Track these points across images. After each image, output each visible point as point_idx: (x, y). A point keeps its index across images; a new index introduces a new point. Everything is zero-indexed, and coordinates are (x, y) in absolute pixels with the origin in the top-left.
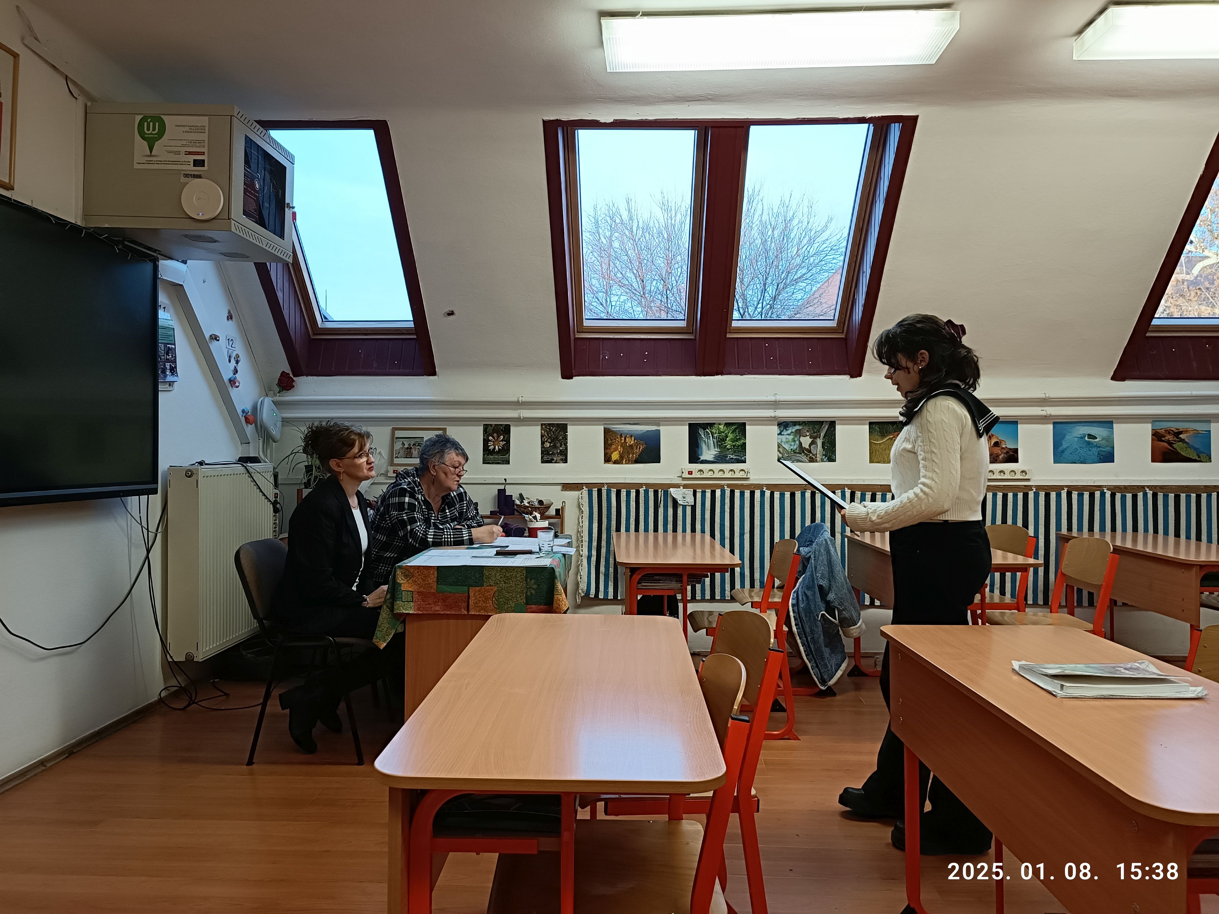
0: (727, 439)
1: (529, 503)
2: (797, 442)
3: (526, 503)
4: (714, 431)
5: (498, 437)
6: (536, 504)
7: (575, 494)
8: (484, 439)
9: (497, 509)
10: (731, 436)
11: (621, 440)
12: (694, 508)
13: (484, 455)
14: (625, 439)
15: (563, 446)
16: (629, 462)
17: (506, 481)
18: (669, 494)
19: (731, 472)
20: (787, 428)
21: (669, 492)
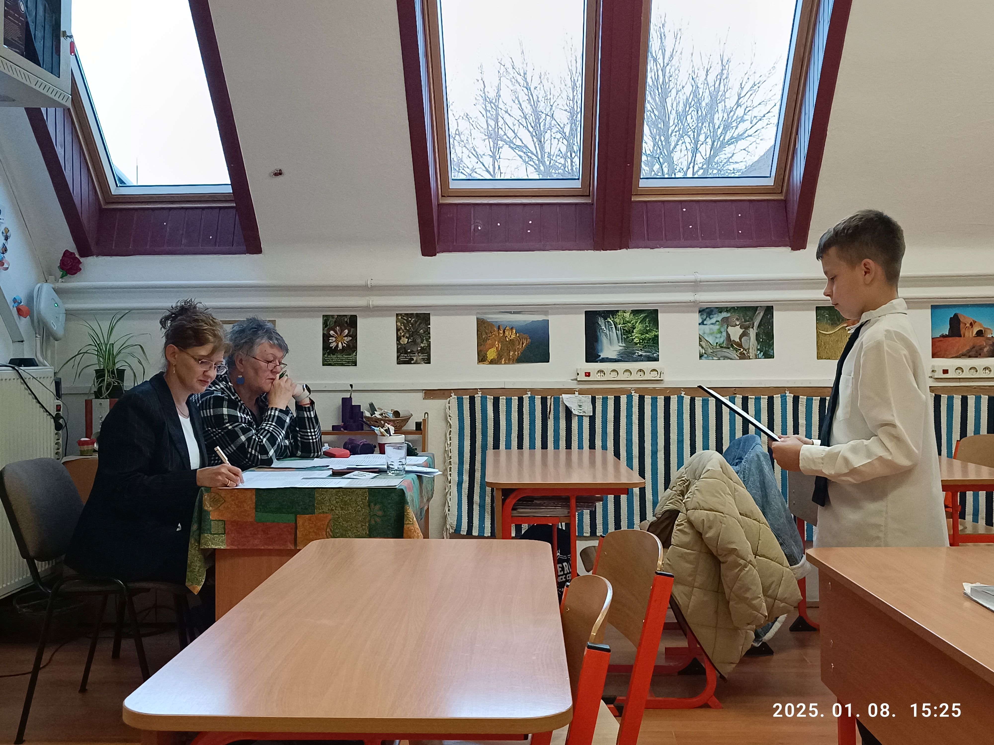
0: (635, 331)
1: (381, 415)
2: (724, 334)
3: (377, 414)
4: (617, 320)
5: (342, 331)
6: (391, 416)
7: (441, 403)
8: (324, 335)
9: (341, 423)
10: (639, 327)
11: (499, 333)
12: (592, 419)
13: (324, 355)
14: (504, 332)
15: (425, 342)
16: (510, 361)
17: (352, 387)
18: (561, 402)
19: (639, 373)
20: (711, 316)
21: (561, 400)
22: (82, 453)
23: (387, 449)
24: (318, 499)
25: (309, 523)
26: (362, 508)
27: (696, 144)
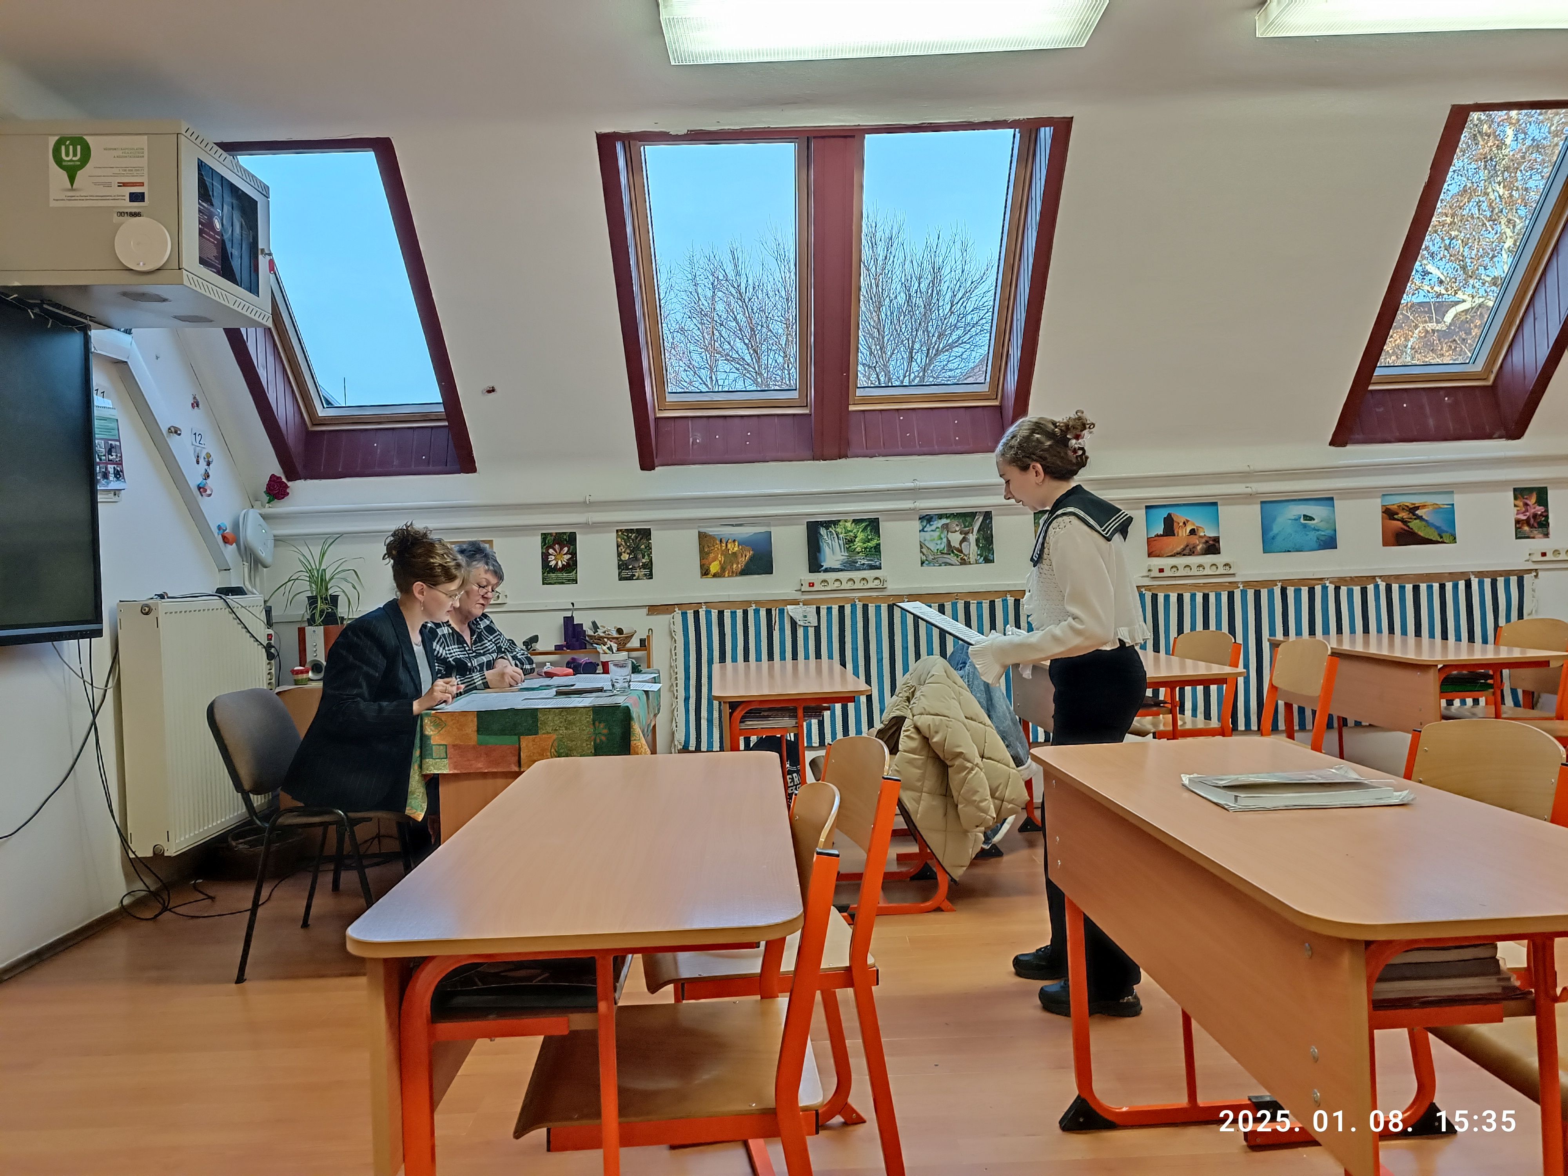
0: (857, 540)
1: (604, 632)
2: (945, 540)
3: (600, 633)
4: (839, 530)
5: (561, 549)
7: (664, 618)
8: (543, 553)
9: (564, 643)
10: (861, 536)
11: (721, 546)
12: (817, 629)
13: (543, 573)
14: (726, 545)
15: (646, 557)
16: (733, 574)
17: (573, 606)
18: (785, 613)
19: (863, 582)
20: (931, 523)
21: (785, 611)
22: (296, 682)
23: (611, 667)
24: (541, 720)
25: (533, 745)
26: (586, 727)
27: (911, 353)
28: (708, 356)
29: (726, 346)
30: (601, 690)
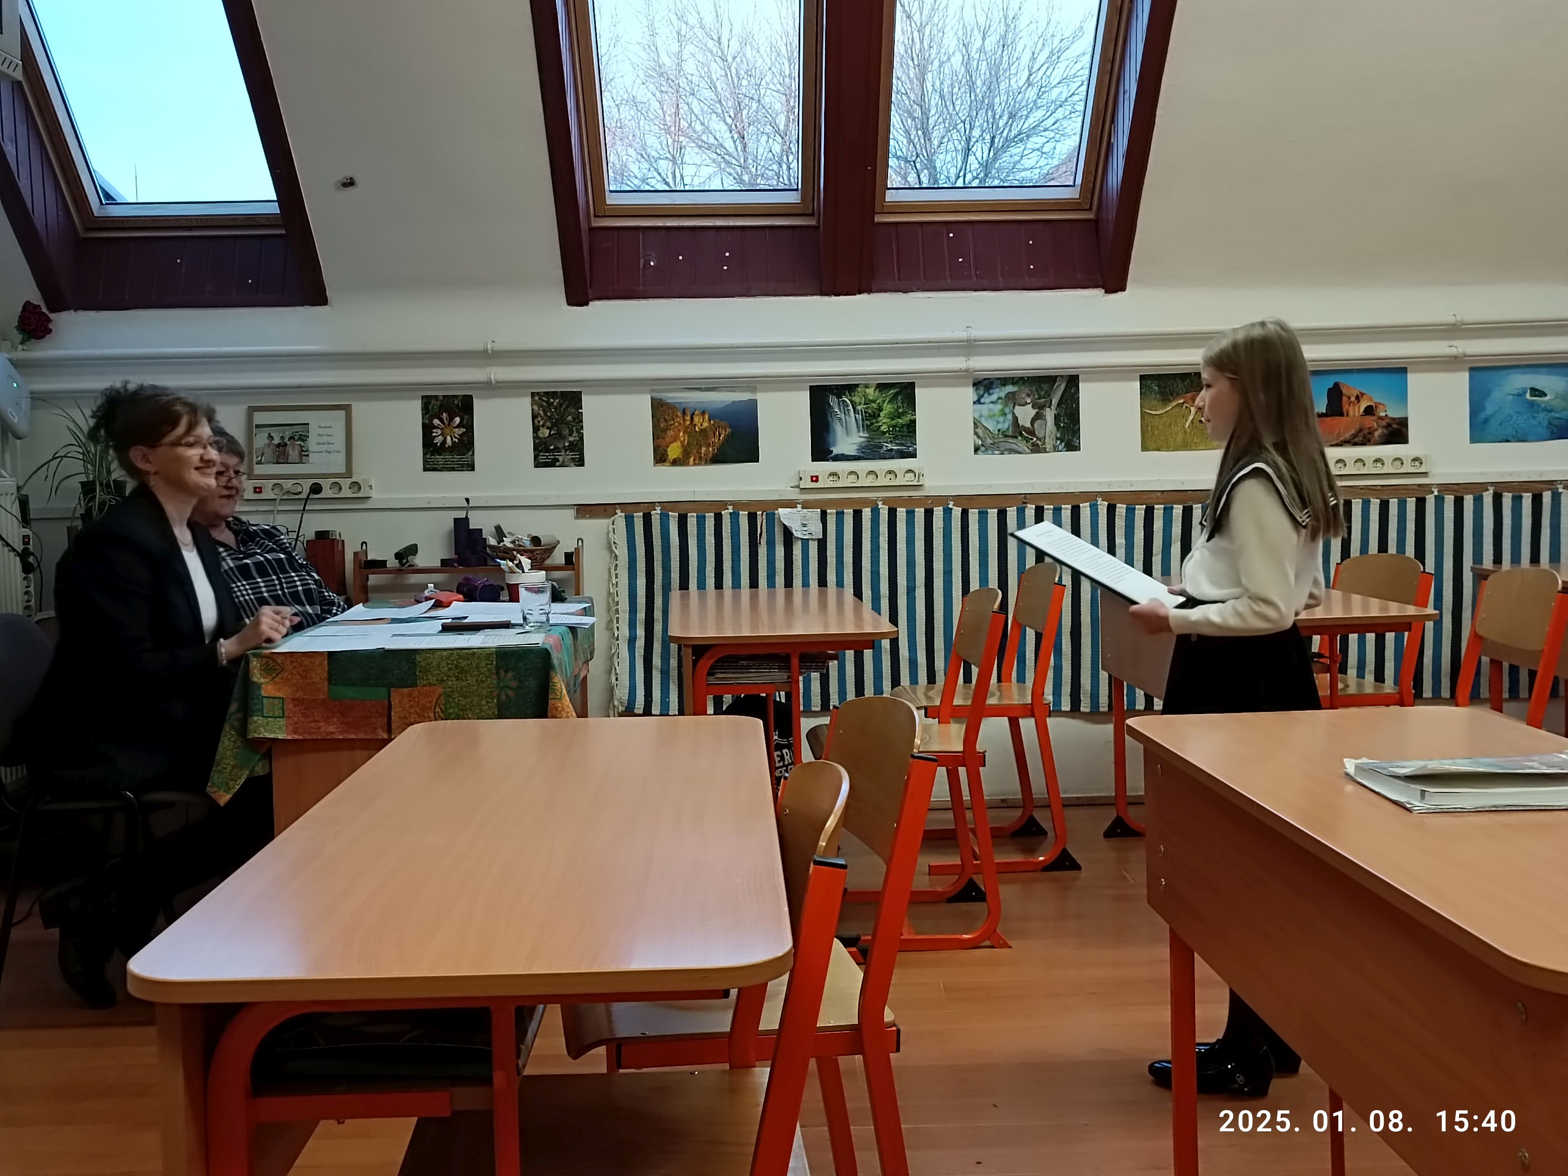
0: (882, 414)
1: (513, 542)
2: (1010, 416)
3: (507, 542)
4: (856, 399)
5: (451, 419)
6: (528, 544)
7: (600, 524)
8: (424, 425)
9: (453, 556)
10: (887, 408)
12: (822, 544)
13: (425, 454)
14: (692, 418)
15: (575, 434)
16: (702, 461)
17: (468, 503)
18: (776, 520)
19: (889, 476)
20: (991, 391)
21: (776, 516)
23: (522, 592)
24: (421, 667)
25: (409, 701)
26: (486, 677)
27: (968, 140)
28: (670, 141)
29: (698, 127)
30: (507, 625)
